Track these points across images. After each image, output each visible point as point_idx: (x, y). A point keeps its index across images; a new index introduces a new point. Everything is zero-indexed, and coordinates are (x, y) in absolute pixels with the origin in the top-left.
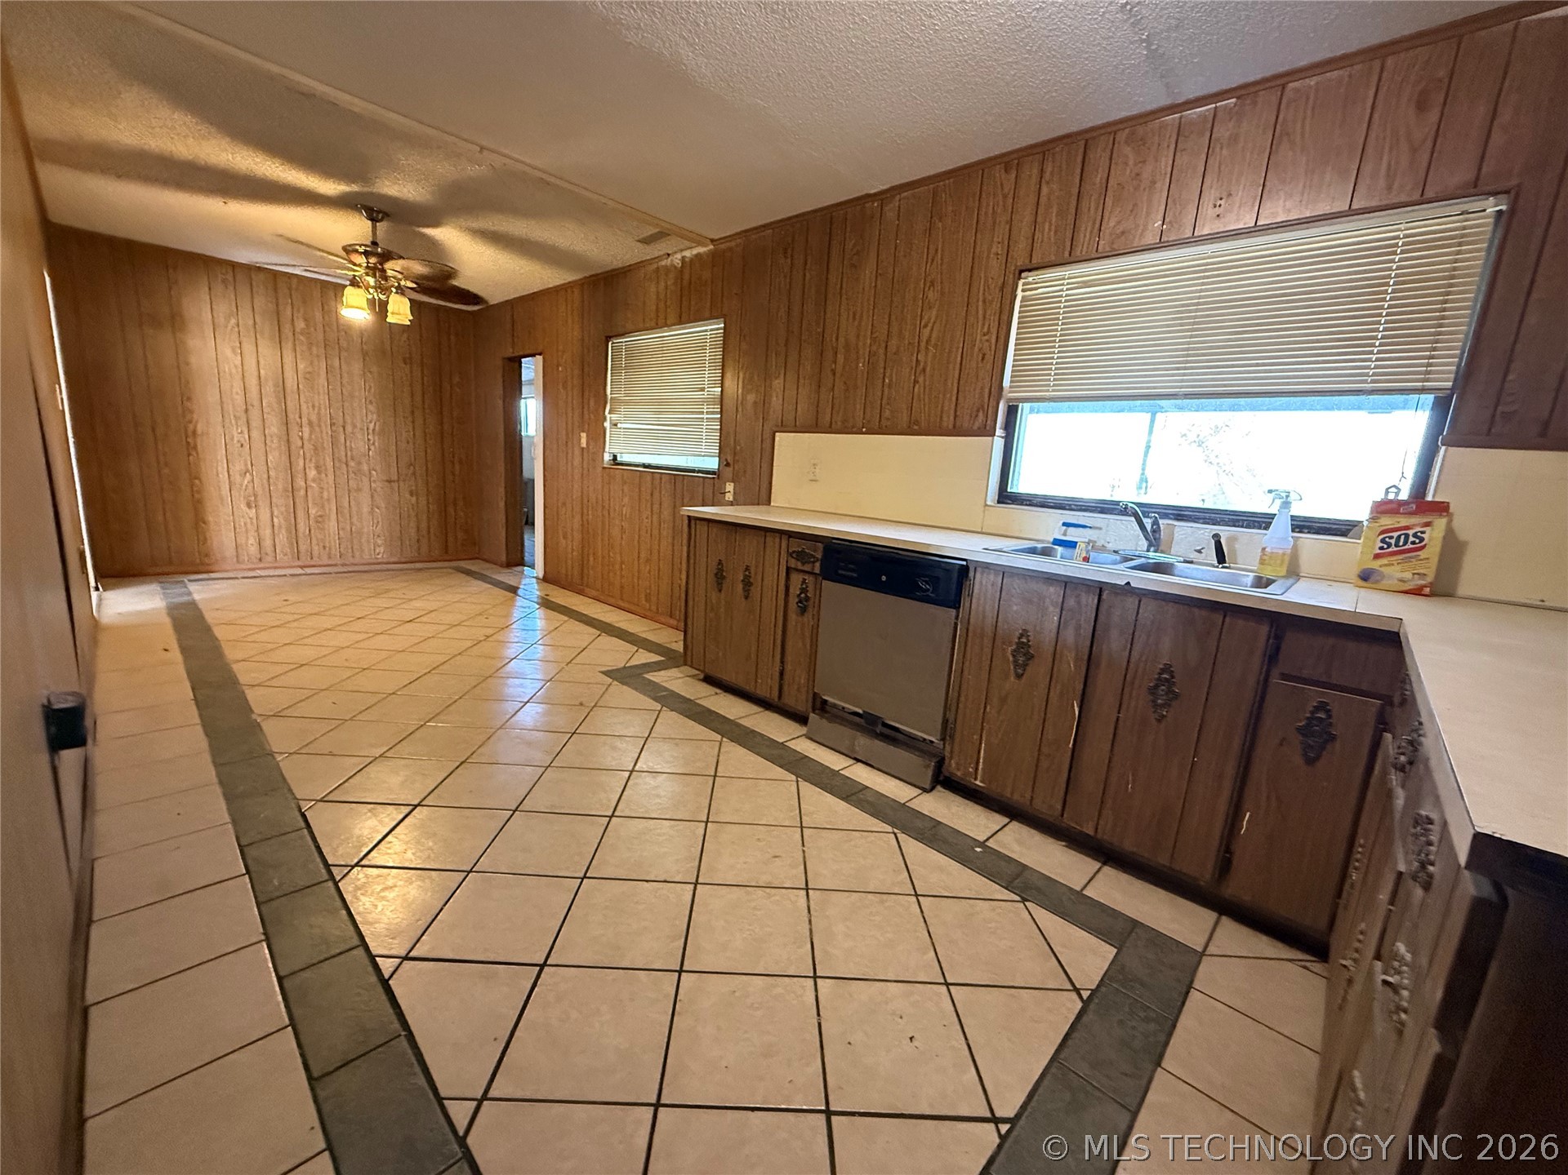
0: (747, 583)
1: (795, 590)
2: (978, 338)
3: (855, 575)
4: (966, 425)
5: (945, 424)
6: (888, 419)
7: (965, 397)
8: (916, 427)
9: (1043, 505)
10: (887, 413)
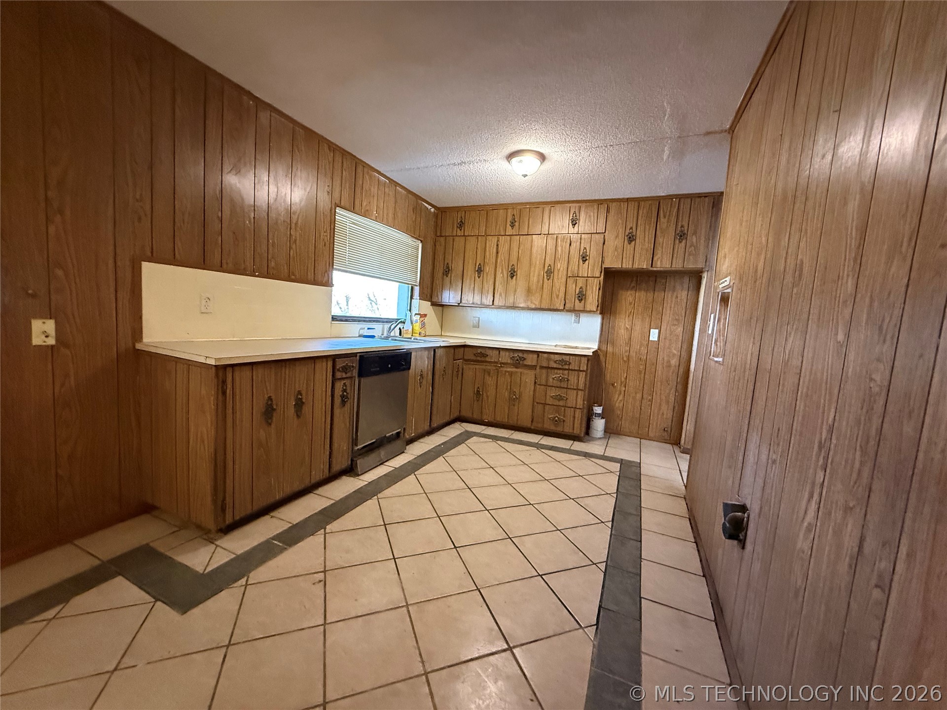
0: (299, 404)
1: (338, 392)
2: (322, 234)
3: (378, 369)
4: (320, 280)
5: (309, 277)
6: (273, 268)
7: (318, 264)
8: (293, 277)
9: (346, 321)
10: (273, 264)
